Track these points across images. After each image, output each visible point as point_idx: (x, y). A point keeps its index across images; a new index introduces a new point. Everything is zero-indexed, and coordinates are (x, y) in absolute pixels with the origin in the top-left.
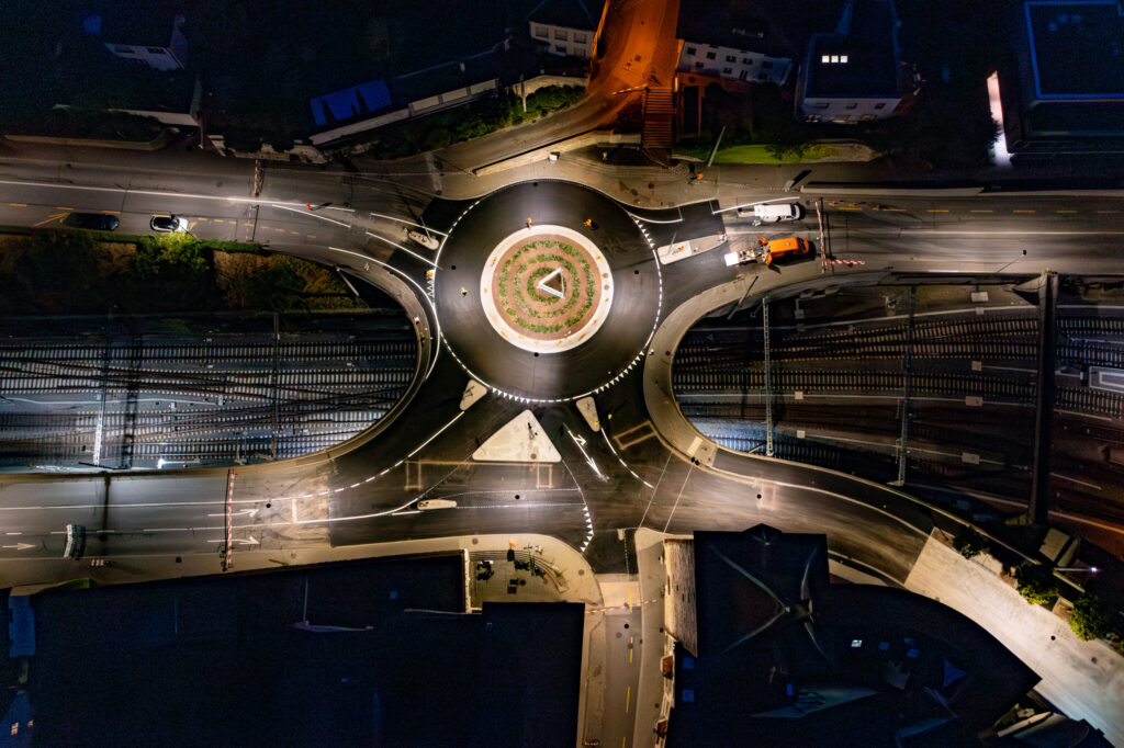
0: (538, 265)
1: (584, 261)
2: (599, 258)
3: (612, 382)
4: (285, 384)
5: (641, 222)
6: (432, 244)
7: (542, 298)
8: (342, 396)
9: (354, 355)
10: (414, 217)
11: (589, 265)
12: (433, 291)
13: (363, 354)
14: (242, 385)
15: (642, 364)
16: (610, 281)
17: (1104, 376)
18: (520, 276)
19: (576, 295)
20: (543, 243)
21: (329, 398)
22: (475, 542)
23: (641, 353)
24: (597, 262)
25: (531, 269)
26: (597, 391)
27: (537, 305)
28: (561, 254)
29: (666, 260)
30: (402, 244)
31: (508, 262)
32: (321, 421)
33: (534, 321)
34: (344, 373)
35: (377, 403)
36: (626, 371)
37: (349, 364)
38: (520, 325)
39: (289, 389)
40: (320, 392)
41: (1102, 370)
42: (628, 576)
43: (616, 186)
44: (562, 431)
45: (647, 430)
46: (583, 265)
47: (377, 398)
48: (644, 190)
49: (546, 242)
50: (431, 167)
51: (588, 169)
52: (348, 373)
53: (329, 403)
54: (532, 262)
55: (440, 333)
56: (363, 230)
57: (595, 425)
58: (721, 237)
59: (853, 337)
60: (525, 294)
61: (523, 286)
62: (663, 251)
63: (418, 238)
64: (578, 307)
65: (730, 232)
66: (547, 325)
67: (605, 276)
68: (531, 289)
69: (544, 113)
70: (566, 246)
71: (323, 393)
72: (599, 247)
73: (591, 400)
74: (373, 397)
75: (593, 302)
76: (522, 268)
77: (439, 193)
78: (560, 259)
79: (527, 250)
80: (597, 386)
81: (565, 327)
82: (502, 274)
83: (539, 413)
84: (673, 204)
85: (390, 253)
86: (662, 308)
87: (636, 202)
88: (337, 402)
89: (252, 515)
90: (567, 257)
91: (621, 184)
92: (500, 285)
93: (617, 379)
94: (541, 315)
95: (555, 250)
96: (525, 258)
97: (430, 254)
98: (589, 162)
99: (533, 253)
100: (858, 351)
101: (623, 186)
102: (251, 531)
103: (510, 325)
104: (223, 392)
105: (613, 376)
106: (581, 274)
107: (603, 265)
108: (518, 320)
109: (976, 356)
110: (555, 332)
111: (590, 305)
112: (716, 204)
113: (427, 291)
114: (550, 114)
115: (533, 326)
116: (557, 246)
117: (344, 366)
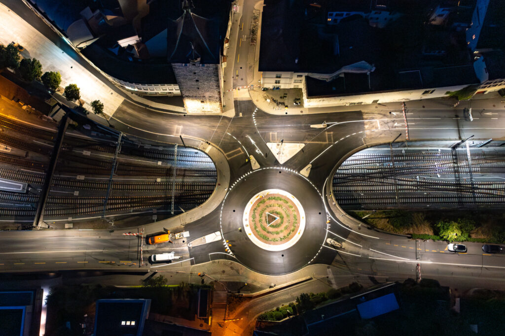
0: (278, 230)
1: (257, 231)
2: (250, 234)
3: (244, 176)
4: (390, 185)
5: (229, 253)
6: (329, 241)
7: (277, 213)
8: (364, 180)
9: (361, 199)
10: (340, 255)
11: (255, 229)
12: (327, 218)
13: (357, 199)
14: (409, 185)
15: (231, 184)
16: (245, 223)
17: (20, 188)
18: (287, 224)
19: (261, 215)
20: (277, 241)
21: (370, 179)
22: (302, 112)
23: (230, 189)
24: (251, 232)
25: (282, 227)
26: (251, 172)
27: (279, 210)
28: (268, 235)
29: (218, 233)
30: (344, 241)
31: (293, 231)
32: (372, 169)
33: (280, 202)
34: (365, 191)
35: (348, 177)
36: (238, 181)
37: (362, 194)
38: (287, 201)
39: (388, 183)
40: (374, 182)
41: (20, 191)
42: (238, 100)
43: (241, 272)
44: (266, 155)
45: (229, 156)
46: (257, 229)
47: (348, 179)
48: (228, 269)
49: (275, 241)
50: (333, 281)
51: (255, 281)
52: (362, 191)
53: (369, 177)
54: (282, 231)
55: (323, 198)
56: (364, 248)
57: (252, 158)
58: (191, 246)
59: (131, 207)
60: (285, 216)
61: (285, 220)
62: (219, 238)
63: (337, 244)
64: (260, 209)
65: (185, 248)
66: (274, 200)
67: (247, 226)
68: (282, 218)
69: (278, 310)
70: (265, 239)
71: (372, 182)
72: (250, 240)
73: (253, 168)
74: (350, 179)
75: (253, 211)
76: (286, 228)
77: (328, 268)
78: (268, 232)
79: (284, 237)
80: (251, 174)
81: (265, 199)
82: (296, 225)
83: (276, 163)
84: (213, 263)
85: (350, 236)
86: (220, 210)
87: (231, 263)
88: (366, 177)
89: (396, 123)
90: (265, 233)
91: (239, 273)
92: (296, 219)
93: (242, 178)
94: (277, 205)
95: (271, 237)
96: (285, 233)
97: (330, 236)
98: (254, 284)
99: (281, 235)
100: (130, 200)
101: (238, 271)
102: (395, 117)
103: (291, 201)
104: (417, 182)
105: (243, 179)
106: (259, 225)
107: (248, 231)
108: (287, 202)
109: (76, 198)
110: (271, 198)
111: (254, 210)
112: (192, 263)
113: (330, 218)
114: (275, 309)
115: (281, 200)
116: (270, 239)
117: (364, 194)
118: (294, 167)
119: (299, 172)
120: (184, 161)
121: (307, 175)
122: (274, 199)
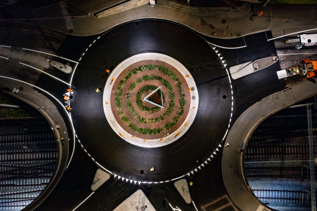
0: (143, 84)
1: (177, 80)
2: (188, 76)
3: (199, 167)
5: (217, 48)
6: (68, 70)
7: (146, 108)
8: (20, 168)
9: (28, 141)
10: (53, 50)
11: (181, 82)
13: (33, 140)
15: (220, 153)
16: (196, 93)
18: (131, 92)
19: (172, 105)
20: (147, 66)
21: (13, 170)
23: (220, 146)
24: (186, 79)
25: (138, 86)
26: (189, 174)
27: (143, 113)
28: (160, 75)
29: (235, 77)
30: (45, 70)
31: (122, 82)
33: (142, 126)
34: (21, 153)
35: (43, 173)
36: (209, 159)
37: (25, 147)
38: (131, 129)
40: (7, 166)
43: (199, 22)
44: (165, 204)
45: (225, 201)
46: (176, 82)
47: (44, 169)
48: (218, 25)
49: (149, 65)
50: (65, 12)
51: (178, 10)
52: (24, 153)
53: (13, 174)
54: (139, 81)
57: (188, 199)
60: (134, 105)
61: (133, 99)
62: (233, 69)
63: (58, 65)
64: (174, 114)
65: (280, 54)
66: (152, 128)
67: (193, 89)
68: (139, 101)
70: (164, 68)
71: (9, 166)
72: (187, 68)
73: (185, 181)
74: (41, 169)
75: (185, 110)
76: (132, 86)
77: (71, 31)
78: (160, 79)
79: (135, 73)
80: (189, 171)
81: (165, 130)
82: (117, 91)
83: (148, 191)
84: (239, 35)
86: (234, 112)
87: (213, 34)
88: (18, 173)
90: (165, 77)
91: (202, 20)
92: (116, 101)
93: (203, 165)
94: (147, 121)
95: (156, 72)
96: (134, 78)
97: (66, 77)
98: (178, 5)
99: (140, 75)
101: (203, 23)
103: (124, 129)
105: (200, 164)
106: (175, 90)
107: (191, 82)
108: (131, 126)
110: (157, 133)
111: (183, 113)
112: (269, 34)
115: (141, 129)
116: (157, 69)
117: (22, 148)
118: (119, 185)
119: (112, 177)
120: (284, 191)
121: (99, 171)
122: (151, 131)
